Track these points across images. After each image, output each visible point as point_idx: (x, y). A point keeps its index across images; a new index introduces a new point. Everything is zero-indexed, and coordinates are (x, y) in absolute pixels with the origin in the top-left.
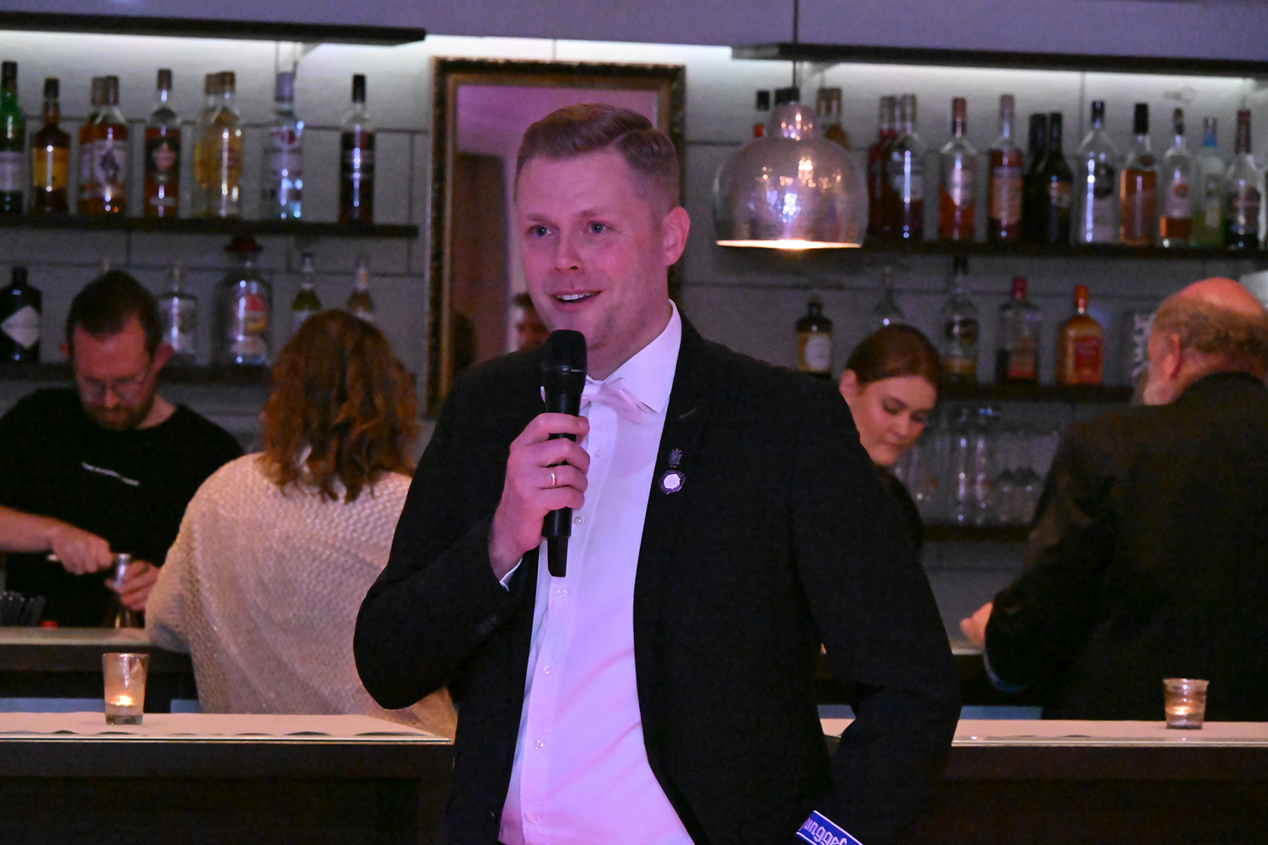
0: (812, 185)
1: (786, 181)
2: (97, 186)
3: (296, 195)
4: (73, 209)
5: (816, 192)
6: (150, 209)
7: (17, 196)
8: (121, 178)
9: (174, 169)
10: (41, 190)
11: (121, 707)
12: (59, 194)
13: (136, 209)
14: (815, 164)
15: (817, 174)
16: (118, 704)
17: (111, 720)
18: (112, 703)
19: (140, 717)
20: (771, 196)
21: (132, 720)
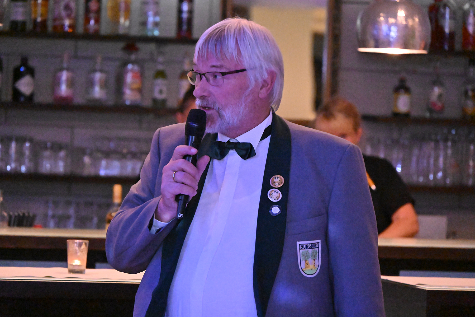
0: (404, 23)
1: (392, 20)
2: (62, 19)
3: (156, 24)
4: (50, 29)
5: (406, 26)
6: (86, 30)
7: (24, 23)
8: (73, 15)
9: (98, 11)
10: (35, 21)
11: (76, 265)
12: (44, 23)
13: (80, 30)
14: (406, 13)
15: (407, 18)
16: (74, 264)
17: (71, 271)
18: (71, 263)
19: (84, 270)
20: (384, 28)
21: (81, 272)
